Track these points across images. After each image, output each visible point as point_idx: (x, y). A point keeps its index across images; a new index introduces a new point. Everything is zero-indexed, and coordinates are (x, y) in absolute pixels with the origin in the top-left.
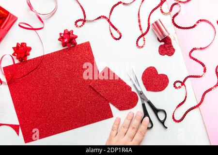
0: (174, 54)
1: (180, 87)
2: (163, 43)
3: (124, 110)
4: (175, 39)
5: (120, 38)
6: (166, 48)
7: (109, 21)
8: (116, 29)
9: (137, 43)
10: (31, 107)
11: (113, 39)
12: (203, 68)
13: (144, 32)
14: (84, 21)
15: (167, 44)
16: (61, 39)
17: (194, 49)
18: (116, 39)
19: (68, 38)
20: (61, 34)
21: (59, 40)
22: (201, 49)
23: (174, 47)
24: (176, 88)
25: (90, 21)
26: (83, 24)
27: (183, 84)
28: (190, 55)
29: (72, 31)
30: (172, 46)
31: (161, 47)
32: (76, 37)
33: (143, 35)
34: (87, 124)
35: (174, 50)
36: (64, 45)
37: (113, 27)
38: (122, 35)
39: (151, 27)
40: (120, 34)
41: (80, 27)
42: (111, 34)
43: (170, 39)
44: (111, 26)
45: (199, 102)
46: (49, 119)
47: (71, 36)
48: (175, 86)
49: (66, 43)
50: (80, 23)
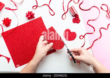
0: (80, 22)
1: (82, 38)
2: (74, 17)
4: (80, 15)
5: (54, 14)
6: (76, 19)
7: (49, 6)
8: (52, 11)
9: (62, 17)
10: (17, 51)
11: (51, 15)
12: (93, 30)
13: (65, 12)
14: (37, 6)
15: (77, 18)
17: (90, 20)
18: (52, 15)
19: (30, 15)
20: (26, 14)
21: (26, 16)
22: (93, 20)
23: (80, 19)
24: (81, 39)
25: (40, 6)
26: (36, 8)
27: (84, 37)
28: (87, 23)
29: (32, 12)
30: (79, 19)
31: (73, 19)
32: (34, 14)
33: (65, 13)
35: (80, 21)
37: (51, 9)
38: (55, 13)
39: (69, 9)
40: (54, 13)
41: (35, 9)
42: (50, 13)
43: (78, 16)
44: (50, 9)
45: (91, 45)
46: (26, 55)
48: (80, 38)
49: (29, 17)
50: (35, 7)
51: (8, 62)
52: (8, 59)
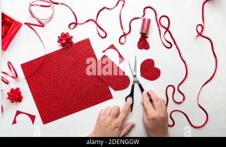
3: (118, 90)
5: (106, 36)
7: (96, 23)
8: (102, 30)
9: (120, 41)
11: (100, 38)
13: (126, 33)
14: (76, 24)
16: (60, 41)
18: (103, 38)
19: (65, 39)
20: (59, 37)
21: (58, 42)
25: (81, 24)
26: (75, 26)
29: (68, 33)
32: (72, 37)
33: (125, 35)
34: (93, 105)
36: (63, 45)
37: (100, 28)
38: (107, 34)
41: (73, 29)
42: (99, 33)
44: (98, 28)
47: (67, 37)
49: (64, 43)
50: (72, 26)
51: (33, 123)
52: (33, 118)
